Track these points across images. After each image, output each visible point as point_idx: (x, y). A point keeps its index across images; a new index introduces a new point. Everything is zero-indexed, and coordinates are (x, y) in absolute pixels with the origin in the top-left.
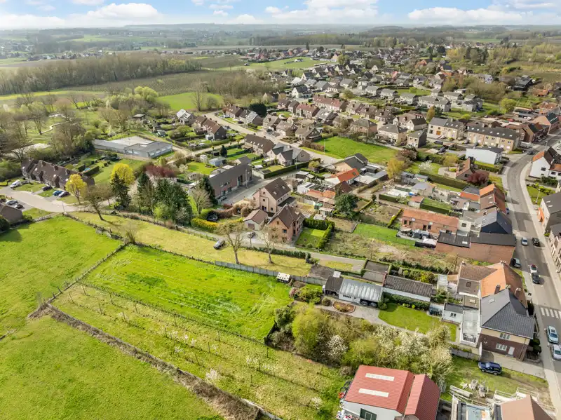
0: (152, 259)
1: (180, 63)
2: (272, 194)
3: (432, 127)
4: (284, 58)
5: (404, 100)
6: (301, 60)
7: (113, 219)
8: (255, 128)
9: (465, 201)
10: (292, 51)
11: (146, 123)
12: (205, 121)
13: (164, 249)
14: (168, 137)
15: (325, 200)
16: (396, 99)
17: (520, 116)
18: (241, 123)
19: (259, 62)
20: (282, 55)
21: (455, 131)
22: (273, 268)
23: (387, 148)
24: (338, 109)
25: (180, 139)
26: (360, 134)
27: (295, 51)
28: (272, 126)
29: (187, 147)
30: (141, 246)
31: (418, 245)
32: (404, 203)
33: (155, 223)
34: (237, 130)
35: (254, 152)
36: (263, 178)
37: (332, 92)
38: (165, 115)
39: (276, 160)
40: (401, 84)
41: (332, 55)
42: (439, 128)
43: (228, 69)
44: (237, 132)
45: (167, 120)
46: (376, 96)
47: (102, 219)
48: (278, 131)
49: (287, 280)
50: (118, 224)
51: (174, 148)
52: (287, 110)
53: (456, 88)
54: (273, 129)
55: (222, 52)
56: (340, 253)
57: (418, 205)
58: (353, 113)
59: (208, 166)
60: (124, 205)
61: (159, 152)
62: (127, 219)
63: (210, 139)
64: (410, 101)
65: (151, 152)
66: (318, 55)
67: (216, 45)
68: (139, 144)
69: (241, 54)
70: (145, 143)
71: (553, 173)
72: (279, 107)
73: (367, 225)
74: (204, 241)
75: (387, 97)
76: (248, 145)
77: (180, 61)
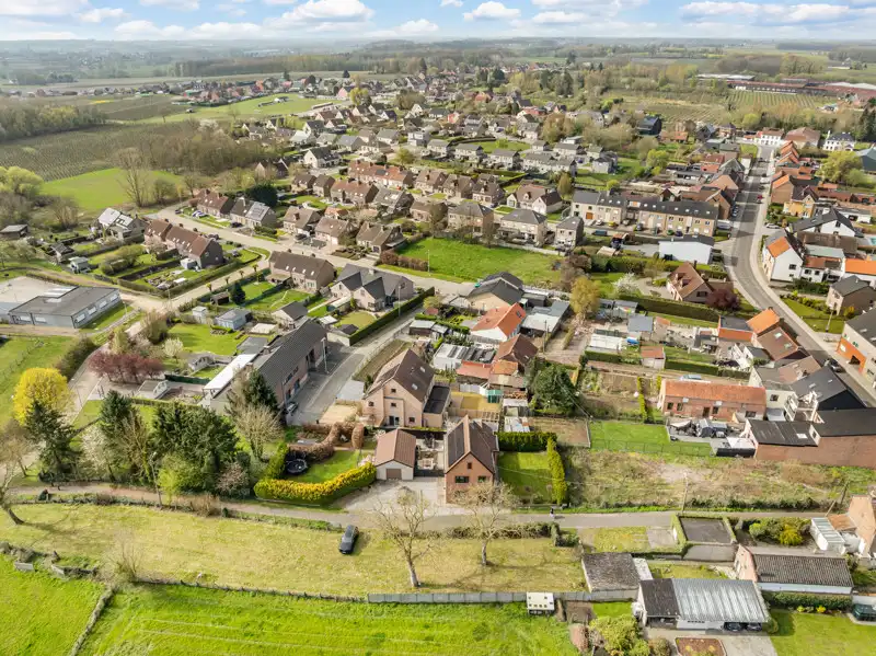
0: (203, 620)
1: (62, 114)
2: (410, 390)
3: (577, 206)
4: (253, 97)
5: (498, 161)
6: (284, 99)
7: (48, 514)
8: (273, 234)
9: (729, 344)
10: (263, 84)
11: (34, 243)
12: (168, 230)
13: (220, 583)
14: (98, 272)
15: (503, 380)
16: (484, 161)
17: (679, 176)
18: (236, 225)
19: (212, 106)
20: (249, 92)
21: (616, 211)
22: (500, 579)
23: (529, 251)
24: (401, 185)
25: (127, 272)
26: (468, 229)
27: (269, 84)
28: (304, 229)
29: (151, 291)
30: (156, 585)
31: (722, 453)
32: (634, 363)
33: (165, 507)
34: (239, 242)
35: (295, 286)
36: (348, 344)
37: (370, 154)
38: (72, 222)
39: (355, 301)
40: (474, 134)
41: (337, 90)
42: (590, 208)
43: (158, 120)
44: (239, 246)
45: (83, 234)
46: (448, 157)
47: (18, 521)
48: (319, 237)
49: (552, 607)
50: (67, 527)
51: (123, 297)
52: (311, 193)
53: (562, 137)
54: (308, 234)
55: (134, 91)
56: (607, 505)
57: (661, 364)
58: (430, 190)
59: (217, 330)
60: (64, 467)
61: (93, 310)
62: (86, 507)
63: (191, 267)
64: (508, 161)
65: (78, 313)
66: (311, 89)
67: (113, 77)
68: (44, 299)
69: (172, 93)
70: (55, 292)
71: (807, 272)
72: (295, 189)
73: (605, 424)
74: (305, 535)
75: (467, 158)
76: (281, 274)
77: (62, 110)
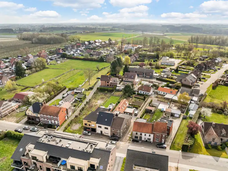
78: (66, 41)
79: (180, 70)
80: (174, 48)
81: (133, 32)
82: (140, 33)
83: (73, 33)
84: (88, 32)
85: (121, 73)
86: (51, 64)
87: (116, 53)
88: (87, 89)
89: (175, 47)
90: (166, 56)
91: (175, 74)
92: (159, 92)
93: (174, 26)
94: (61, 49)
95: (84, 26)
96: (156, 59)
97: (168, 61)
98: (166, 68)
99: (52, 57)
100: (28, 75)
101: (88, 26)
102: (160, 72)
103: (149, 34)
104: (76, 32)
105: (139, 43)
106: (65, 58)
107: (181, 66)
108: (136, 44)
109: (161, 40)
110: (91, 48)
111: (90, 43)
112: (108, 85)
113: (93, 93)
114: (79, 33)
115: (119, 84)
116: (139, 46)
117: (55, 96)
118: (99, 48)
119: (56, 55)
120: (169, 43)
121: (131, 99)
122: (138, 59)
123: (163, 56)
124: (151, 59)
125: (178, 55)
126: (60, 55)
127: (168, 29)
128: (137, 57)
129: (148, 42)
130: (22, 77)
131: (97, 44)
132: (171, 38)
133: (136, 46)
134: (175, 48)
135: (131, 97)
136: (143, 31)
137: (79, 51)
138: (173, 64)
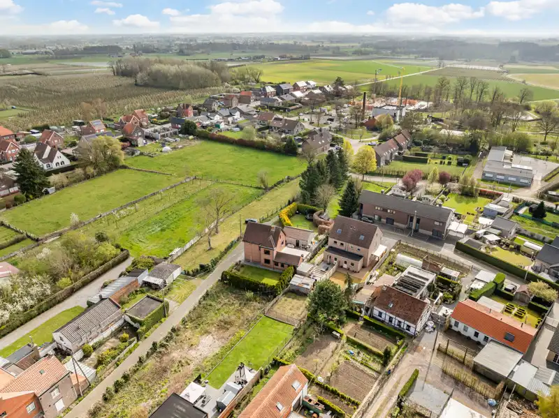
78: (220, 81)
79: (551, 210)
80: (531, 116)
81: (416, 58)
82: (432, 64)
83: (256, 59)
84: (295, 56)
85: (333, 209)
86: (142, 154)
87: (343, 126)
88: (191, 273)
89: (537, 112)
90: (504, 145)
91: (530, 227)
92: (456, 324)
93: (536, 45)
94: (190, 108)
95: (291, 42)
96: (468, 157)
97: (509, 167)
98: (499, 195)
99: (156, 131)
100: (57, 189)
101: (299, 42)
102: (474, 210)
103: (457, 66)
104: (263, 57)
105: (422, 94)
106: (190, 135)
107: (554, 193)
108: (413, 98)
109: (490, 89)
110: (276, 105)
111: (279, 91)
112: (267, 261)
113: (204, 293)
114: (269, 60)
115: (309, 261)
116: (422, 103)
117: (72, 292)
118: (301, 107)
119: (170, 125)
120: (518, 98)
121: (333, 345)
122: (407, 153)
123: (494, 144)
124: (452, 153)
125: (544, 143)
126: (180, 126)
127: (516, 53)
128: (403, 144)
129: (452, 92)
130: (35, 197)
131: (298, 94)
132: (524, 82)
133: (411, 104)
134: (537, 117)
135: (336, 338)
136: (442, 58)
137: (237, 115)
138: (526, 181)
